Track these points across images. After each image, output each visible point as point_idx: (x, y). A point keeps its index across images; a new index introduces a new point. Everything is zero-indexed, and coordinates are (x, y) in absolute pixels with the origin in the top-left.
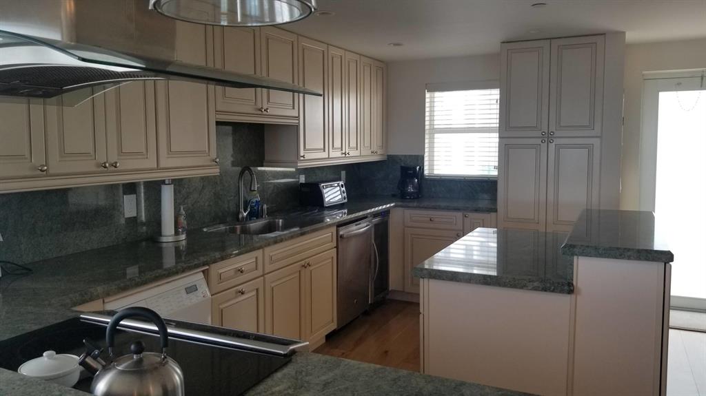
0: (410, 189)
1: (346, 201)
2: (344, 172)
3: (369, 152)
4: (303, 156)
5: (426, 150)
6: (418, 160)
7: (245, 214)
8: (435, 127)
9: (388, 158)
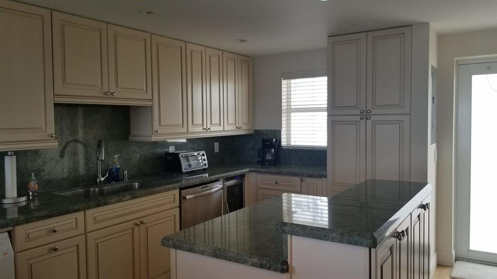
0: (269, 157)
1: (207, 167)
2: (218, 143)
3: (234, 128)
4: (157, 132)
5: (283, 126)
6: (276, 134)
7: (103, 179)
8: (292, 107)
9: (254, 132)
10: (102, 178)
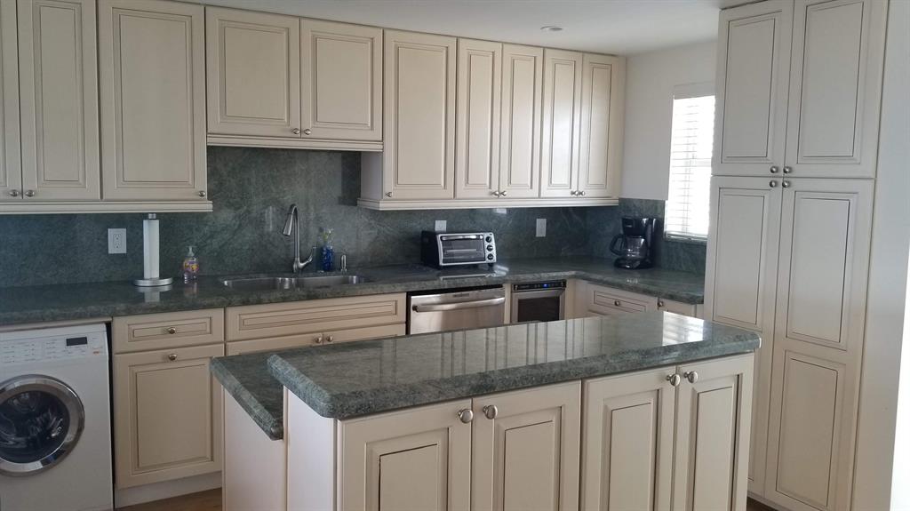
0: (632, 253)
1: (494, 260)
2: (544, 221)
3: (567, 193)
4: (389, 195)
6: (656, 208)
7: (302, 265)
9: (620, 203)
10: (302, 262)
